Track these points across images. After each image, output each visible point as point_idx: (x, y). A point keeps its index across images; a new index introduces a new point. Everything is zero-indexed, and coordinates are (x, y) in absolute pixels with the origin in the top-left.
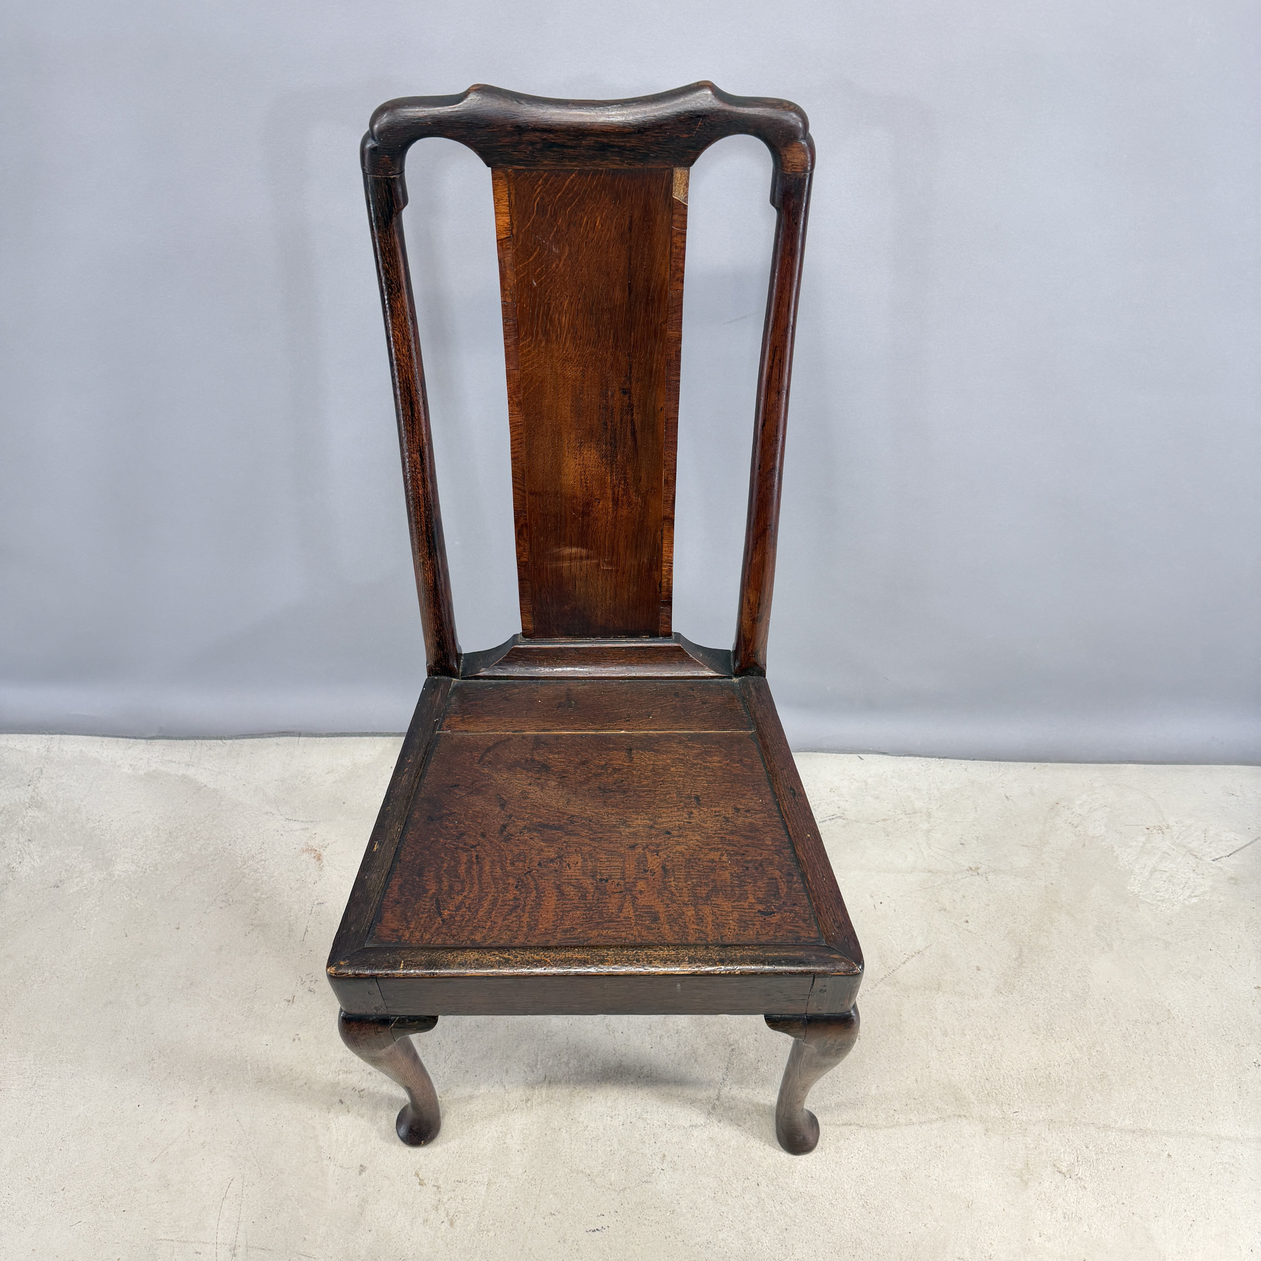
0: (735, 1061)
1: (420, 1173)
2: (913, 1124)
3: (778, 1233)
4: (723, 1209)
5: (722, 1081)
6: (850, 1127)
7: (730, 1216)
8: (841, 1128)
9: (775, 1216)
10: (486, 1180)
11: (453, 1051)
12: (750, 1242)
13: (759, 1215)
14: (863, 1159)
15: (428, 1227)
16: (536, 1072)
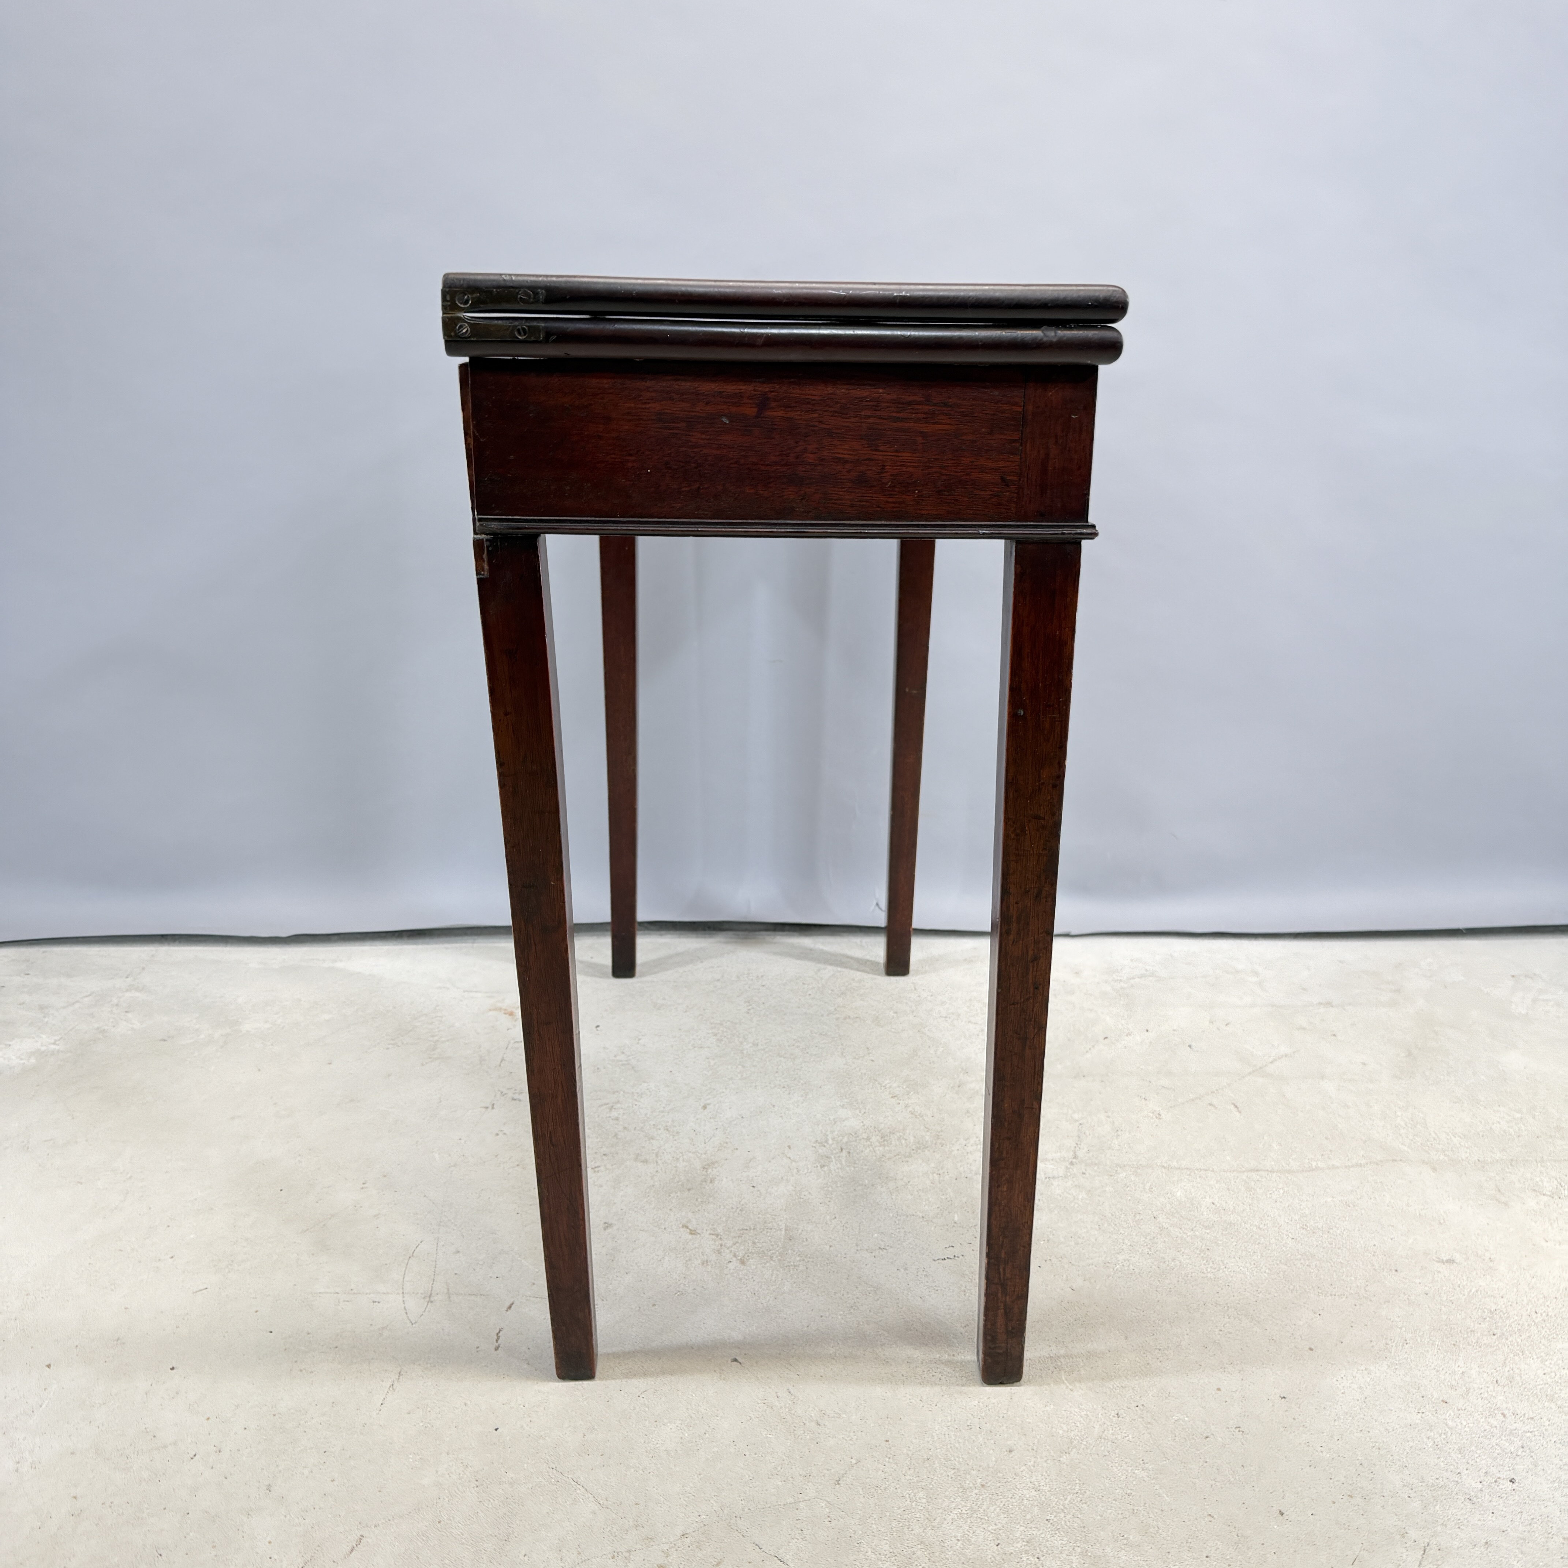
0: (1087, 1132)
1: (688, 1225)
2: (1338, 1167)
3: (1198, 1252)
4: (1115, 1236)
5: (1076, 1145)
6: (1257, 1173)
7: (1126, 1241)
8: (1246, 1173)
9: (1188, 1239)
10: (783, 1226)
11: (714, 1135)
12: (1163, 1260)
13: (1166, 1240)
14: (1285, 1194)
15: (709, 1267)
16: (828, 1146)
